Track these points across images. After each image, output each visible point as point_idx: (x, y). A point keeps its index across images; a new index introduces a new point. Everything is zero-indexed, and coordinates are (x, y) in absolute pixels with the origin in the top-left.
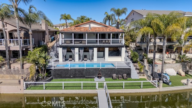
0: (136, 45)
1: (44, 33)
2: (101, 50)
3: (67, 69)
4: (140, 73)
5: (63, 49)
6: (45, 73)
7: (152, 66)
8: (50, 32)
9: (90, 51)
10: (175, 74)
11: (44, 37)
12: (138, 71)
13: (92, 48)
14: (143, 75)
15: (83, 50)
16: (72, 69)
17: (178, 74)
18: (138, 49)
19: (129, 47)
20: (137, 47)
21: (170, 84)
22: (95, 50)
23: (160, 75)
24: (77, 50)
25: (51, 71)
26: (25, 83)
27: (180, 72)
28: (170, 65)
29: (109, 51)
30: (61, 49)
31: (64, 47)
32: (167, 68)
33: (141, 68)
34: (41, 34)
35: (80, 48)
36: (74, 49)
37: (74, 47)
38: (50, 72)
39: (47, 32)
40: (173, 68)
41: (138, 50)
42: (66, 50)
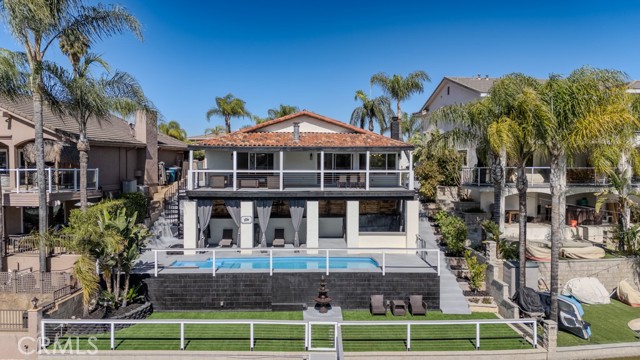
0: (459, 195)
1: (140, 151)
2: (332, 209)
3: (204, 275)
4: (473, 292)
5: (198, 205)
6: (127, 287)
7: (518, 268)
8: (163, 151)
9: (295, 211)
10: (602, 297)
11: (140, 167)
12: (466, 286)
13: (301, 200)
14: (486, 301)
15: (268, 210)
16: (222, 275)
17: (615, 297)
18: (468, 208)
19: (434, 201)
20: (463, 200)
21: (587, 333)
22: (313, 207)
23: (546, 300)
24: (247, 208)
25: (146, 281)
27: (625, 291)
28: (585, 266)
29: (360, 214)
30: (194, 204)
31: (201, 199)
32: (575, 276)
33: (477, 275)
34: (131, 156)
35: (259, 200)
36: (238, 206)
37: (237, 200)
38: (145, 285)
39: (153, 151)
40: (597, 275)
41: (468, 211)
42: (208, 210)
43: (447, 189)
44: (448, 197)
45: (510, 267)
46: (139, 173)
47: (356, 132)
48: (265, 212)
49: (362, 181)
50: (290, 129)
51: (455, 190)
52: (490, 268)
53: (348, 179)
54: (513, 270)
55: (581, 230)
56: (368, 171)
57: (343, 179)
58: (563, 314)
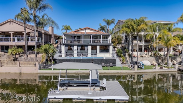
1: (50, 36)
2: (94, 48)
3: (68, 59)
5: (65, 47)
6: (53, 61)
8: (55, 36)
9: (86, 48)
12: (122, 62)
13: (87, 46)
15: (80, 48)
16: (72, 59)
17: (152, 64)
19: (116, 47)
20: (122, 47)
22: (90, 47)
23: (136, 63)
24: (75, 47)
25: (56, 60)
26: (39, 65)
27: (154, 63)
28: (146, 58)
29: (100, 50)
31: (66, 45)
32: (144, 60)
34: (48, 36)
35: (78, 46)
36: (74, 47)
37: (73, 45)
39: (53, 36)
40: (148, 60)
41: (123, 49)
42: (67, 48)
43: (119, 45)
44: (119, 46)
45: (130, 58)
46: (50, 41)
47: (99, 32)
48: (79, 48)
49: (100, 42)
50: (84, 31)
51: (121, 45)
52: (126, 58)
53: (97, 41)
54: (131, 58)
55: (147, 53)
56: (101, 39)
57: (96, 41)
58: (139, 65)
